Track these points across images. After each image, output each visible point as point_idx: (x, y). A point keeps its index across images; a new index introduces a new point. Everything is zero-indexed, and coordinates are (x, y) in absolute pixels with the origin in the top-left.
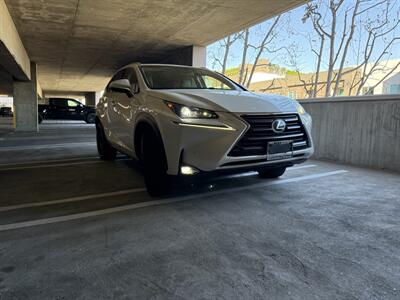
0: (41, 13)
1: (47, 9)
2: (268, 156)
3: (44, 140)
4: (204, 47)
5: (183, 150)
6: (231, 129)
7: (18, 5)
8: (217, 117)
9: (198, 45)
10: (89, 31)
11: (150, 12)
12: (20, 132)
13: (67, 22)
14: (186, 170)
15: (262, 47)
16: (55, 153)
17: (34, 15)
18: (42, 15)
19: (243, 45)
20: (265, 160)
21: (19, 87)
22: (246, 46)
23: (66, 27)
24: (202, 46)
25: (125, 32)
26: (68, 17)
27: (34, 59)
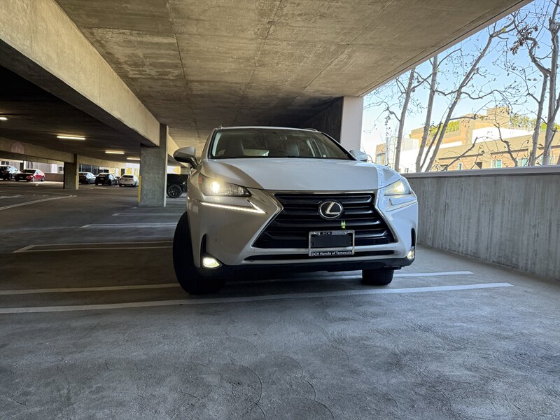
0: (148, 70)
1: (151, 65)
2: (310, 251)
3: (165, 217)
4: (360, 97)
5: (205, 237)
6: (259, 211)
7: (119, 63)
8: (250, 195)
9: (352, 96)
10: (206, 87)
11: (267, 60)
12: (144, 206)
13: (179, 78)
14: (210, 263)
15: (459, 92)
16: (152, 234)
17: (141, 72)
18: (148, 71)
19: (429, 91)
20: (306, 256)
21: (148, 153)
22: (433, 92)
23: (179, 84)
24: (358, 95)
25: (249, 85)
26: (176, 72)
27: (163, 120)
